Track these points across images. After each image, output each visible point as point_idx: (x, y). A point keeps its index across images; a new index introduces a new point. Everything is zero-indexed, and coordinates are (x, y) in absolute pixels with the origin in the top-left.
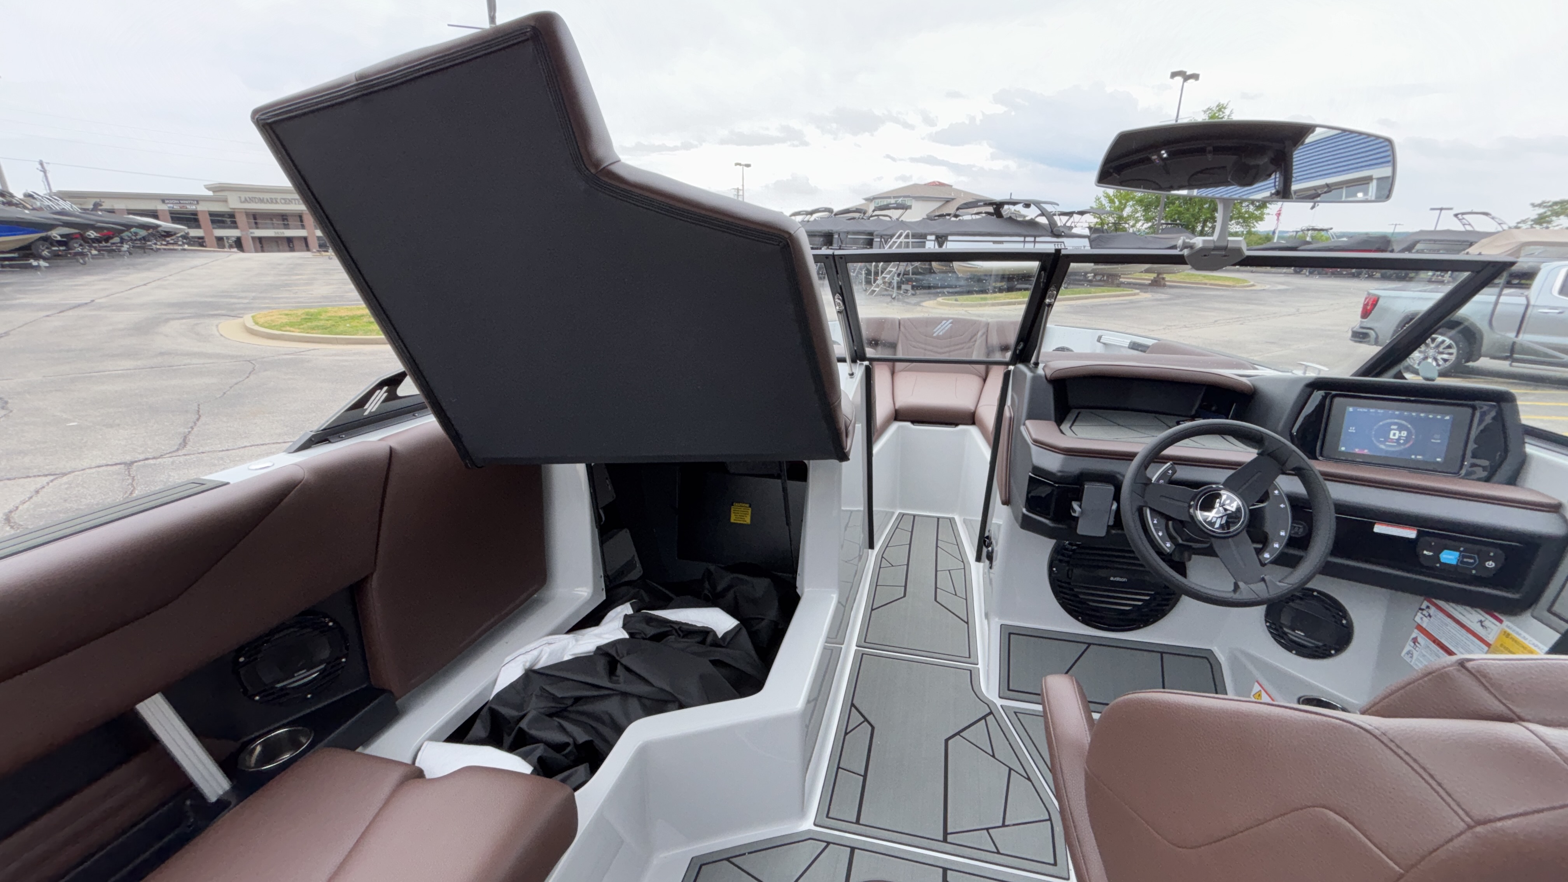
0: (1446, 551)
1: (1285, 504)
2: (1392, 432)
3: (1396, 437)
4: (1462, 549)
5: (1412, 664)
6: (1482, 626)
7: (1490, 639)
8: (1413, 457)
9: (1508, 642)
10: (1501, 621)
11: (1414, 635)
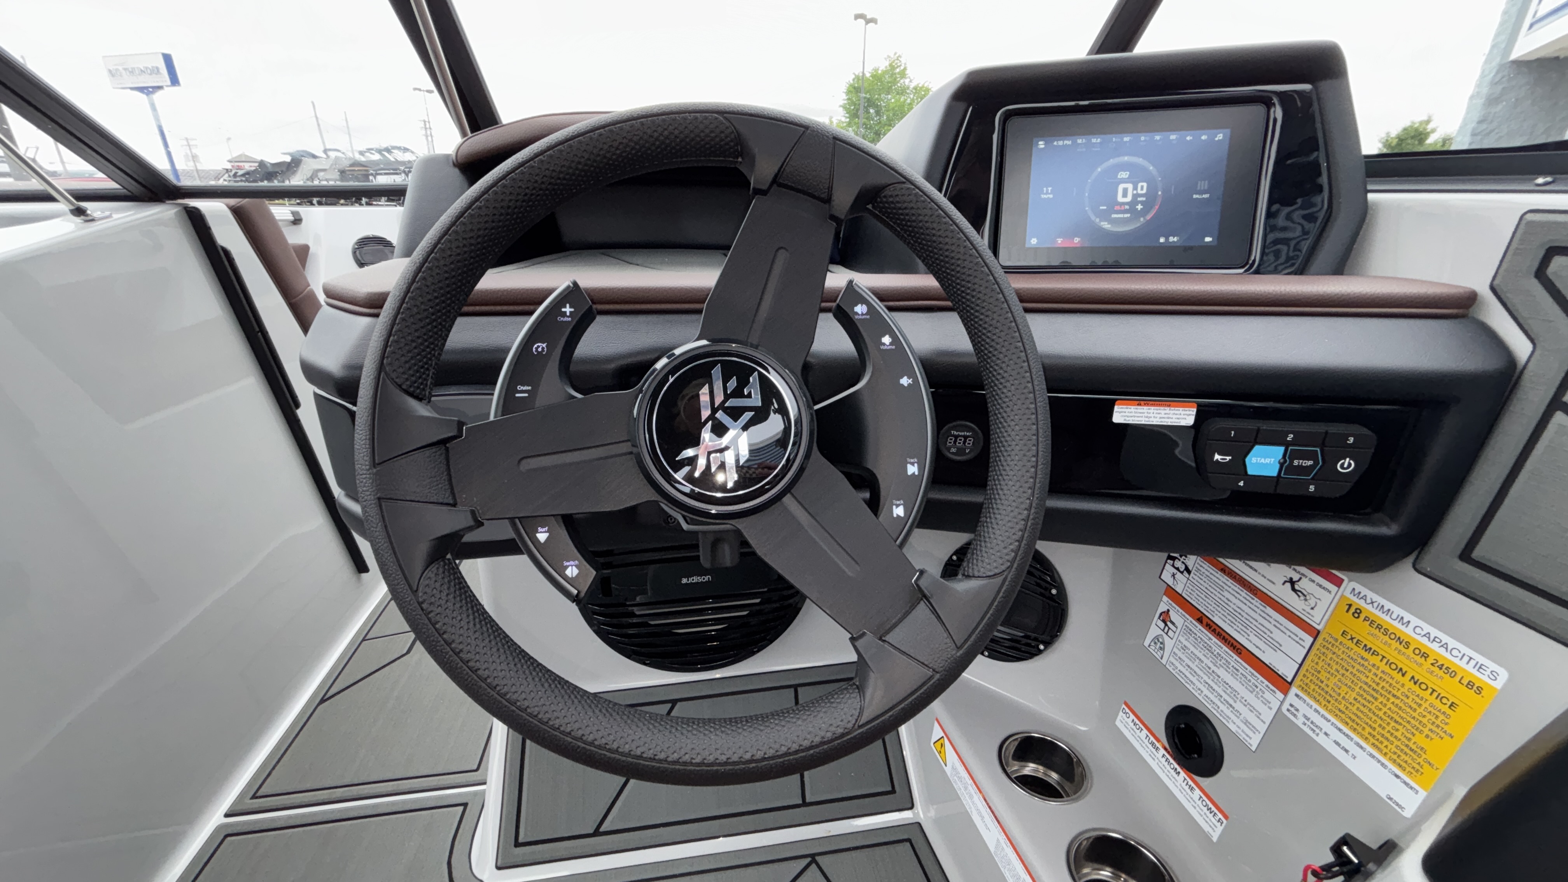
0: (1258, 448)
1: (911, 375)
2: (1121, 187)
3: (1129, 199)
4: (1290, 437)
5: (1164, 661)
6: (1294, 589)
7: (1316, 619)
8: (1162, 240)
9: (1360, 629)
10: (1338, 582)
11: (1163, 608)
